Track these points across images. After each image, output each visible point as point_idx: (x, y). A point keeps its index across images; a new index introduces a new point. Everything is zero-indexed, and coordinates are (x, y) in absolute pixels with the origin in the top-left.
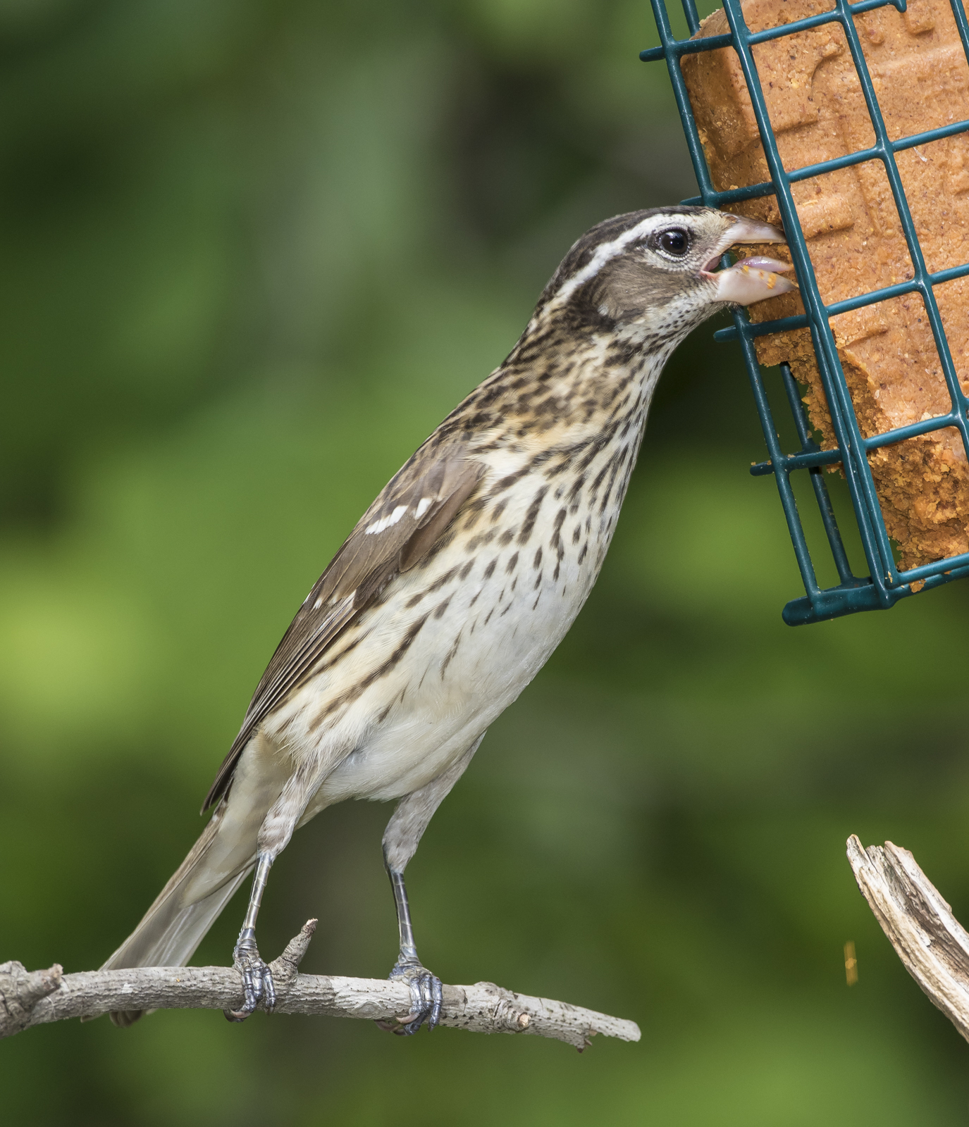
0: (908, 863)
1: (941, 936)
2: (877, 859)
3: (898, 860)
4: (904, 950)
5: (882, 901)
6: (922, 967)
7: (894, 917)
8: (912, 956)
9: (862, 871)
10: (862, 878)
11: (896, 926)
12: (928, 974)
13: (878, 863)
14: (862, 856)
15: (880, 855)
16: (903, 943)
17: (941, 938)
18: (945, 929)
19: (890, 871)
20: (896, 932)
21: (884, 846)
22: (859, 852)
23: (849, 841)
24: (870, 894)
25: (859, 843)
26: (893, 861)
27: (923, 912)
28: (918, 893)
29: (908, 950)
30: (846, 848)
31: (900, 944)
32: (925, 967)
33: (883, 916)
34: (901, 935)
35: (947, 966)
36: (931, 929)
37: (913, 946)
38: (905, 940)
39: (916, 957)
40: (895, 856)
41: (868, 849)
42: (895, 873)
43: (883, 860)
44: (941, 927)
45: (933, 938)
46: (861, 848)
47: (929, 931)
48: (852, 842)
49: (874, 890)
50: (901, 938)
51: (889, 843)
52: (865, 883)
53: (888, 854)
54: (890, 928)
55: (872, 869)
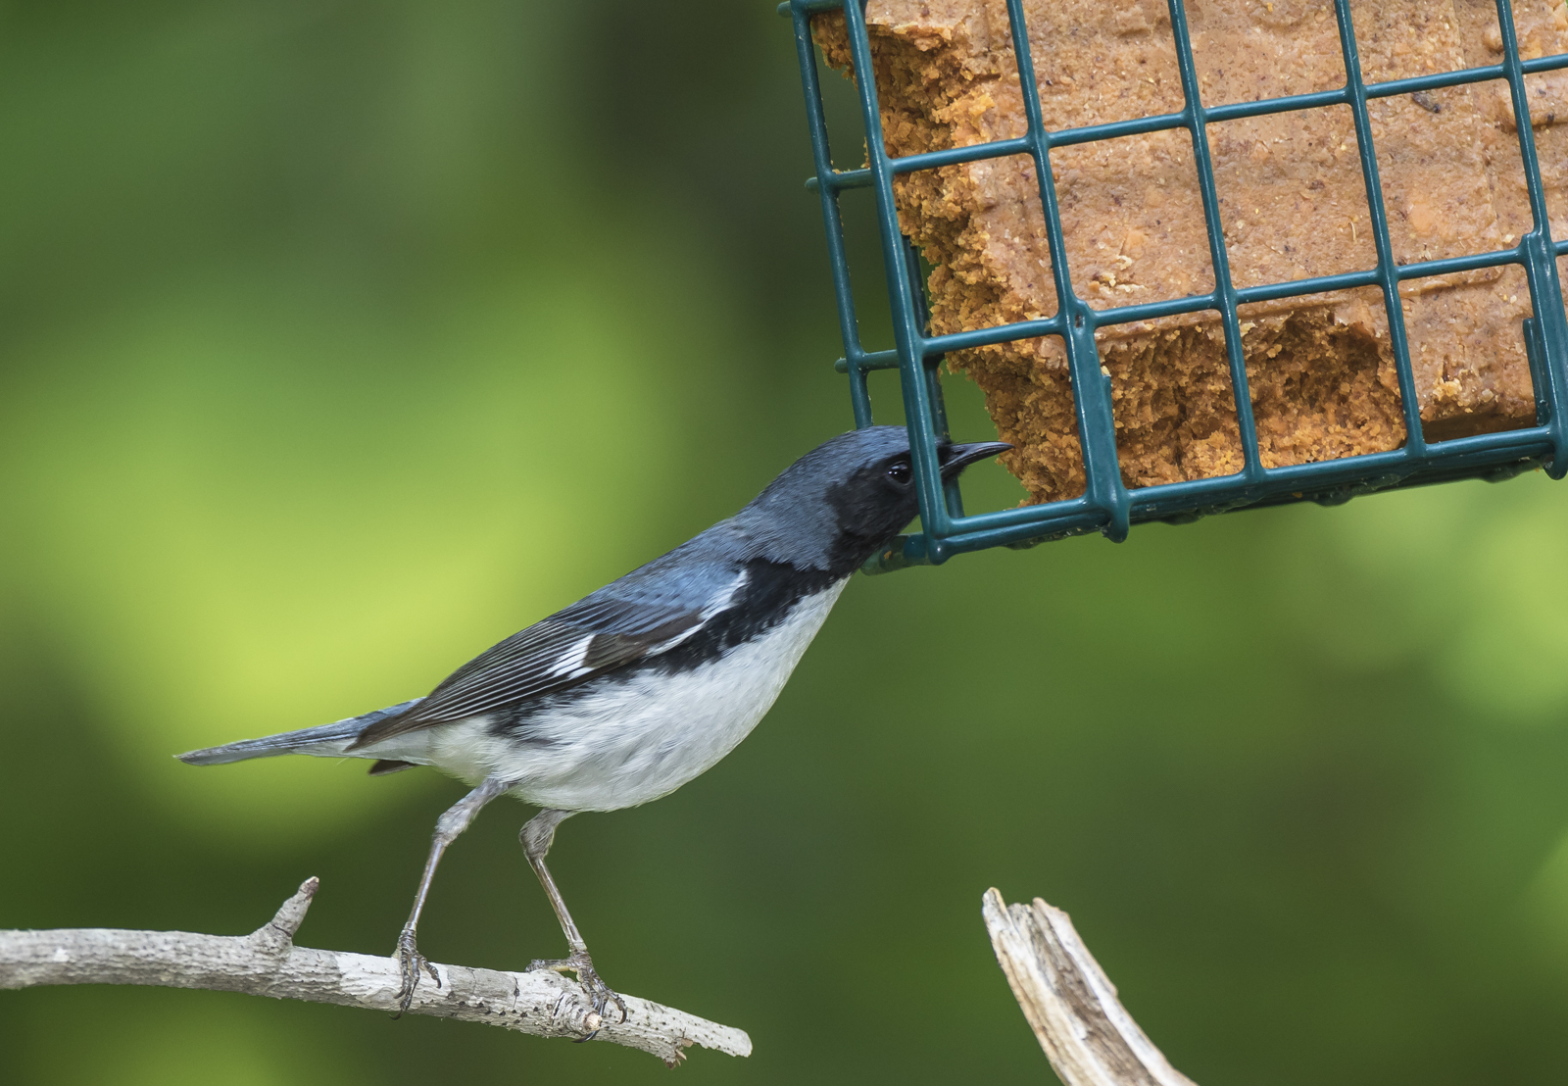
0: (1062, 927)
1: (1102, 1026)
2: (1023, 922)
3: (1049, 924)
4: (1051, 1042)
5: (1025, 976)
6: (1073, 1066)
7: (1041, 999)
8: (1061, 1051)
9: (1002, 937)
10: (1001, 944)
11: (1043, 1010)
12: (1081, 1076)
13: (1023, 926)
14: (1003, 916)
15: (1025, 916)
16: (1051, 1034)
17: (1099, 1029)
18: (1105, 1017)
19: (1037, 936)
20: (1042, 1018)
21: (1031, 904)
22: (1000, 911)
23: (986, 896)
24: (1011, 967)
25: (1000, 899)
26: (1043, 925)
27: (1079, 993)
28: (1073, 968)
29: (1057, 1043)
30: (981, 905)
31: (1046, 1034)
32: (1078, 1066)
33: (1026, 996)
34: (1048, 1022)
35: (1106, 1066)
36: (1087, 1016)
37: (1063, 1037)
38: (1053, 1029)
39: (1067, 1052)
40: (1046, 918)
41: (1011, 908)
42: (1045, 940)
43: (1030, 923)
44: (1101, 1015)
45: (1090, 1029)
46: (1003, 906)
47: (1085, 1019)
48: (991, 898)
49: (1016, 961)
50: (1047, 1026)
51: (1039, 901)
52: (1005, 952)
53: (1037, 916)
54: (1034, 1012)
55: (1015, 933)
